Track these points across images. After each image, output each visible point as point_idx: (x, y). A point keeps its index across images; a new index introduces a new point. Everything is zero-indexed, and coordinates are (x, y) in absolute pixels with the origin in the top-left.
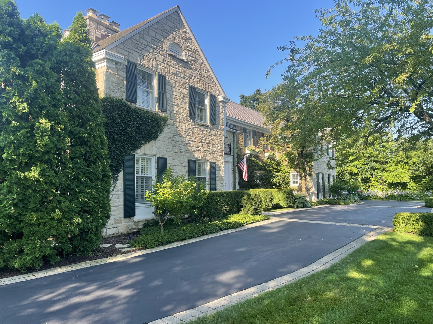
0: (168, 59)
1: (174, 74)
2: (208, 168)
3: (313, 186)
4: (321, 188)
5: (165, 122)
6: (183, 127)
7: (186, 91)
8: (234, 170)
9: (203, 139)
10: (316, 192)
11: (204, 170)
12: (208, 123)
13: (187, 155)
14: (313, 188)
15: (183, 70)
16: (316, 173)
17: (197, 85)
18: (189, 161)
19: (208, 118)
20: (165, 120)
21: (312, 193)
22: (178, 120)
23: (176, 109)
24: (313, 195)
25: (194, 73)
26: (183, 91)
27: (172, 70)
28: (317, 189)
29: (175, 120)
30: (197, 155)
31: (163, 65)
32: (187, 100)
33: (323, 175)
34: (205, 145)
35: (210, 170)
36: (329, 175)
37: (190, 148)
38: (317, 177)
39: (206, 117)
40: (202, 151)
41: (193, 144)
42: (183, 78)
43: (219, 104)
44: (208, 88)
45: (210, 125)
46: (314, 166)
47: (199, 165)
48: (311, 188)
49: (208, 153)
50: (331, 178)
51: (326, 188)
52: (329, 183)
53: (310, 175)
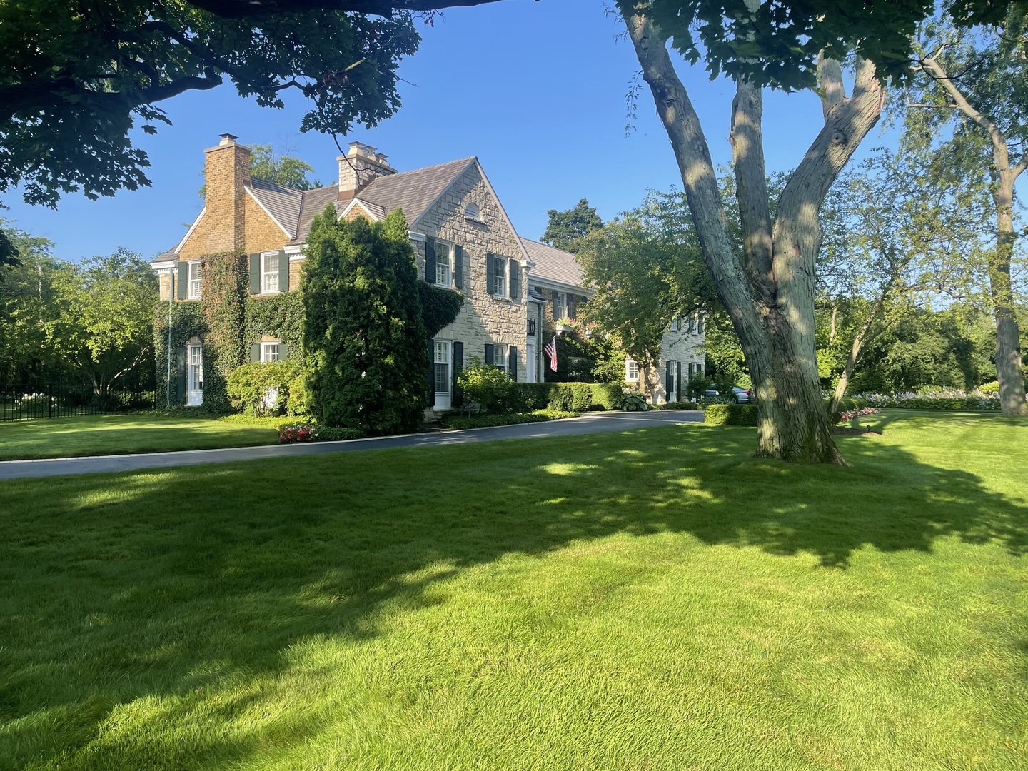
0: (465, 224)
1: (470, 242)
2: (507, 354)
3: (658, 381)
4: (675, 384)
5: (462, 301)
6: (480, 305)
7: (484, 260)
8: (538, 357)
9: (502, 317)
10: (665, 391)
11: (503, 357)
12: (508, 297)
13: (484, 338)
14: (659, 384)
15: (480, 234)
16: (667, 360)
17: (496, 250)
18: (486, 345)
19: (508, 290)
20: (462, 298)
21: (658, 392)
22: (475, 297)
23: (472, 283)
24: (660, 395)
25: (493, 236)
26: (480, 261)
27: (469, 237)
28: (666, 386)
29: (471, 297)
30: (495, 338)
31: (459, 233)
32: (484, 271)
33: (679, 364)
34: (504, 325)
35: (510, 356)
36: (691, 366)
37: (487, 329)
38: (667, 367)
39: (505, 288)
40: (501, 333)
41: (491, 325)
42: (481, 244)
43: (521, 271)
44: (508, 252)
45: (510, 300)
46: (662, 350)
47: (497, 350)
48: (657, 384)
49: (507, 335)
50: (696, 370)
51: (684, 385)
52: (690, 377)
53: (656, 364)
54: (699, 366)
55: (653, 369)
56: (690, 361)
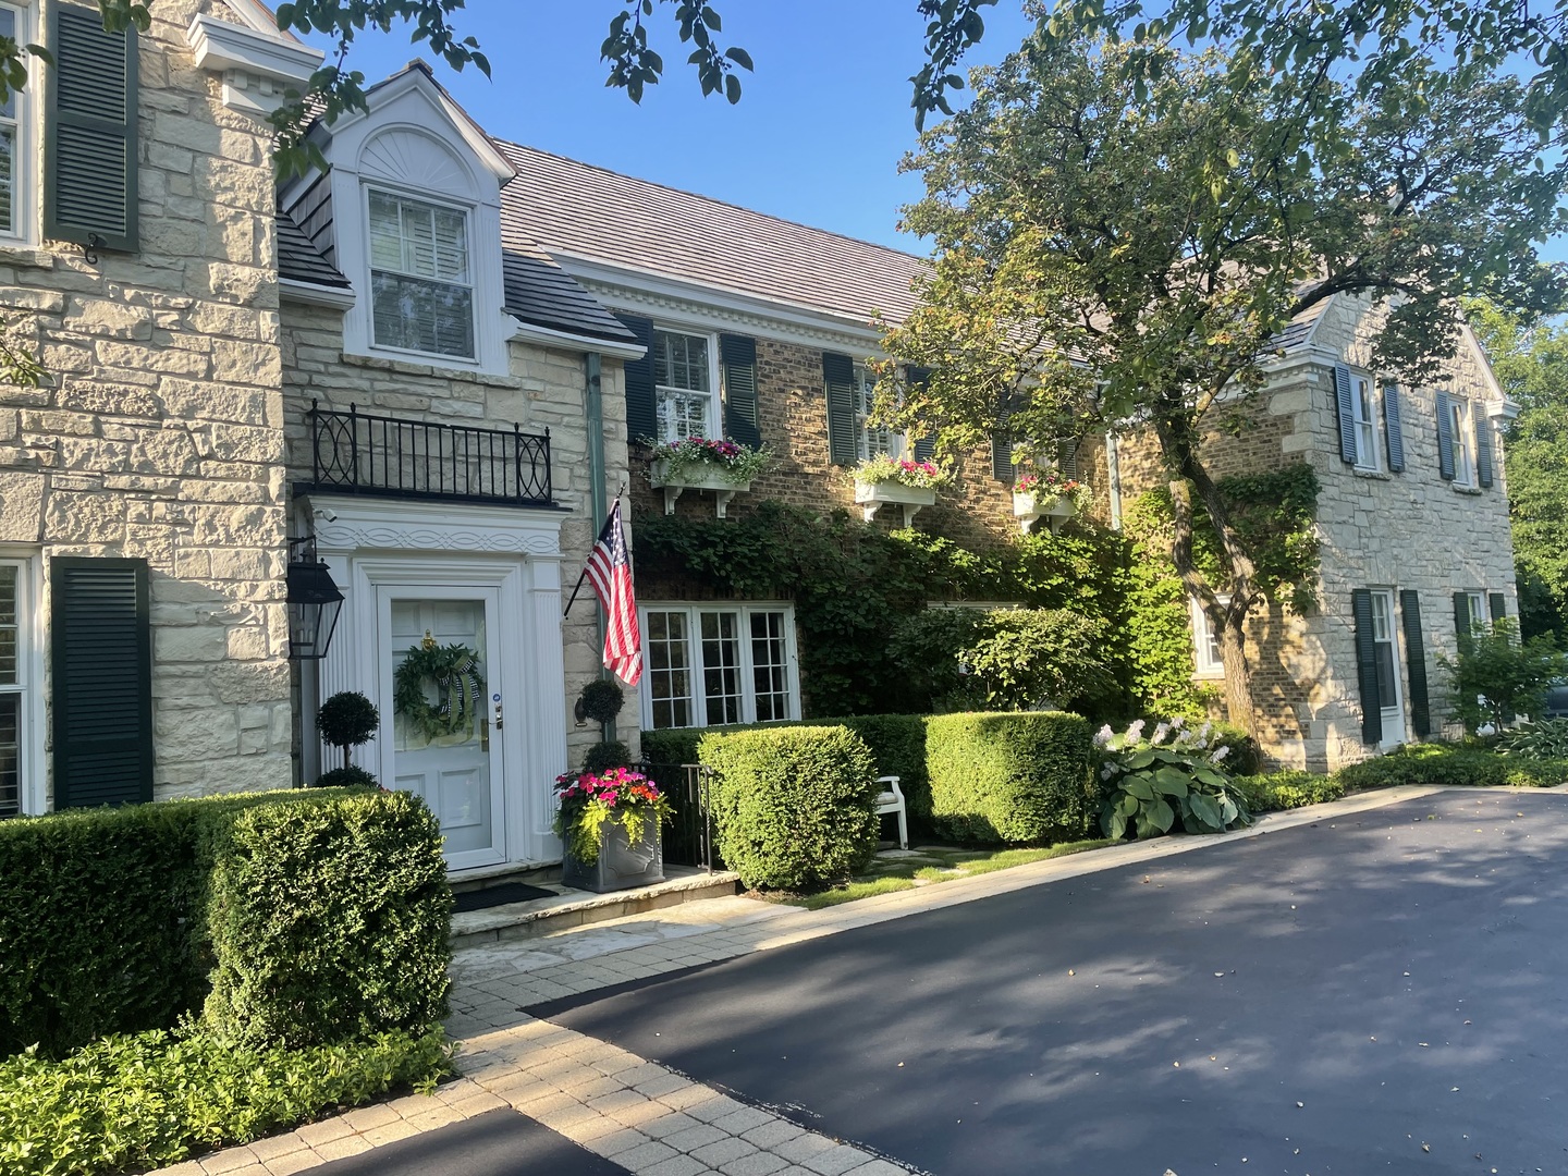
3: (1323, 671)
4: (1401, 676)
10: (1354, 707)
14: (1329, 682)
16: (1350, 587)
21: (1325, 715)
24: (1331, 727)
28: (1361, 689)
33: (1409, 600)
36: (1461, 602)
38: (1355, 613)
46: (1322, 550)
48: (1316, 681)
50: (1483, 613)
51: (1439, 679)
52: (1464, 646)
53: (1304, 605)
54: (1497, 603)
55: (1296, 625)
56: (1456, 584)
